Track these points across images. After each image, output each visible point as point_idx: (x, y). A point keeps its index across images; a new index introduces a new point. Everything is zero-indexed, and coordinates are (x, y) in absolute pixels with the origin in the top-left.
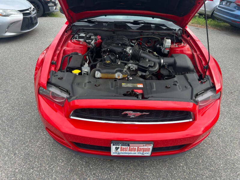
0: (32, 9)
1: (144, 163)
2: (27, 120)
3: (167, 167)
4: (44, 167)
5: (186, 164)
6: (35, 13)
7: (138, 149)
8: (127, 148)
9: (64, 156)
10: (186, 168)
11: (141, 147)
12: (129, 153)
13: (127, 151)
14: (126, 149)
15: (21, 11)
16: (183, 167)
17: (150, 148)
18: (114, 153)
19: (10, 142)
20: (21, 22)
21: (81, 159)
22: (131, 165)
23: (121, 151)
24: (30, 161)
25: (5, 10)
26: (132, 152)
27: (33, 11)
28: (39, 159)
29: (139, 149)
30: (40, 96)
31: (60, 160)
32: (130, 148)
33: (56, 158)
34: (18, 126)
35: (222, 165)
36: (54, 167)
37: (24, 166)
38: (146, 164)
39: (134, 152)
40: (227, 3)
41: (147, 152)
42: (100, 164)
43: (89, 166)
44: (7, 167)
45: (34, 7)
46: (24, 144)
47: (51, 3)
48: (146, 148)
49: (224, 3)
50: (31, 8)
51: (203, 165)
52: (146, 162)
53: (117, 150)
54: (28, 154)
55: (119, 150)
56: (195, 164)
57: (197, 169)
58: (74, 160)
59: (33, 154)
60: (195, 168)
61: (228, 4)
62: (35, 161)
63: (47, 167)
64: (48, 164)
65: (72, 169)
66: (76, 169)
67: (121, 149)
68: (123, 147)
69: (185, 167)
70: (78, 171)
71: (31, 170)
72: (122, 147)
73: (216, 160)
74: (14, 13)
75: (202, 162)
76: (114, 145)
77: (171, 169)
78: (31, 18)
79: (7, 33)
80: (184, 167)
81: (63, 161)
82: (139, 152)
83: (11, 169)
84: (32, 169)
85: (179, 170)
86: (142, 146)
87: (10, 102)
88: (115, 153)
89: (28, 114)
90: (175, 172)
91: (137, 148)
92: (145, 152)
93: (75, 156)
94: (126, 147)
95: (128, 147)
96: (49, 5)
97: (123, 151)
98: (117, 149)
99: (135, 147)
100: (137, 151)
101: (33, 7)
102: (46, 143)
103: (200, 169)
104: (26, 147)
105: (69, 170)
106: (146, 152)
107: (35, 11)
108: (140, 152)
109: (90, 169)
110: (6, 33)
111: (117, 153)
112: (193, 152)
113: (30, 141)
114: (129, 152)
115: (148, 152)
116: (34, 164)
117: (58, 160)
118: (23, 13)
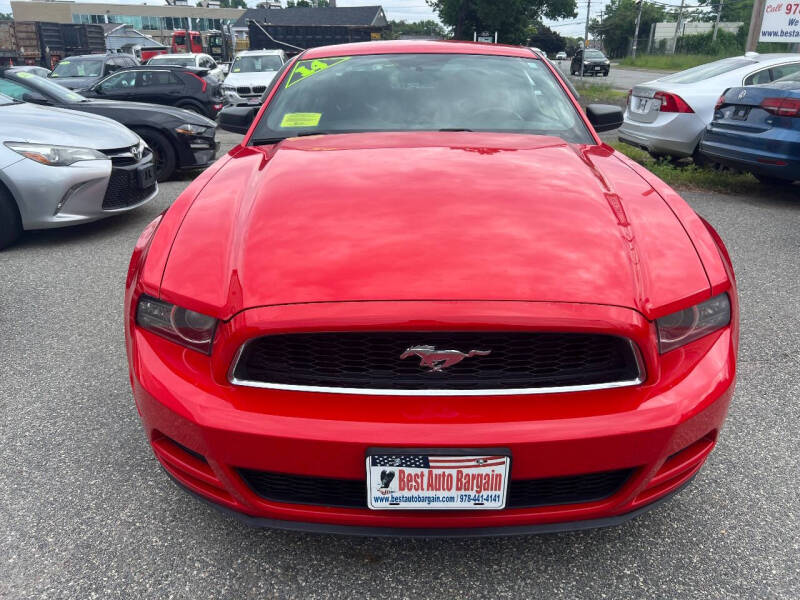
0: (141, 149)
1: (492, 567)
2: (96, 446)
3: (576, 581)
4: (139, 584)
5: (645, 568)
6: (150, 162)
7: (459, 480)
8: (422, 475)
9: (210, 548)
10: (645, 582)
11: (471, 471)
12: (429, 500)
13: (423, 489)
14: (419, 481)
15: (107, 152)
16: (633, 577)
17: (500, 475)
18: (376, 500)
19: (29, 510)
20: (107, 181)
21: (270, 557)
22: (446, 575)
23: (402, 489)
24: (93, 567)
25: (60, 148)
26: (441, 494)
27: (144, 154)
28: (123, 559)
29: (464, 481)
30: (138, 334)
31: (194, 562)
32: (430, 473)
33: (182, 555)
34: (65, 463)
35: (774, 572)
36: (172, 584)
37: (68, 581)
38: (500, 570)
39: (446, 494)
40: (736, 113)
41: (494, 493)
42: (336, 571)
43: (294, 579)
44: (9, 585)
45: (146, 146)
46: (78, 514)
47: (199, 141)
48: (488, 475)
49: (728, 113)
50: (137, 146)
51: (705, 572)
52: (497, 565)
53: (387, 485)
54: (88, 546)
55: (395, 484)
56: (677, 568)
57: (683, 584)
58: (246, 562)
59: (104, 546)
60: (679, 582)
61: (741, 113)
62: (108, 568)
63: (148, 586)
64: (151, 576)
65: (237, 591)
66: (251, 589)
67: (401, 480)
68: (408, 471)
69: (642, 580)
70: (256, 595)
71: (93, 594)
72: (403, 472)
73: (752, 555)
74: (85, 157)
75: (702, 561)
76: (374, 464)
77: (591, 587)
78: (136, 171)
79: (59, 214)
80: (637, 579)
81: (205, 565)
82: (463, 492)
83: (24, 592)
84: (96, 591)
85: (620, 589)
86: (473, 468)
87: (47, 397)
88: (382, 500)
89: (98, 429)
90: (604, 596)
91: (454, 472)
92: (485, 494)
93: (248, 549)
94: (418, 471)
95: (426, 471)
96: (192, 146)
97: (410, 489)
98: (387, 478)
99: (447, 472)
100: (458, 489)
101: (143, 145)
102: (151, 513)
103: (697, 582)
104: (82, 524)
105: (223, 592)
106: (490, 493)
107: (150, 157)
108: (467, 493)
109: (300, 588)
110: (56, 213)
111: (387, 499)
112: (666, 530)
113: (98, 507)
114: (432, 494)
115: (497, 493)
116: (104, 574)
117: (188, 562)
118: (112, 159)
